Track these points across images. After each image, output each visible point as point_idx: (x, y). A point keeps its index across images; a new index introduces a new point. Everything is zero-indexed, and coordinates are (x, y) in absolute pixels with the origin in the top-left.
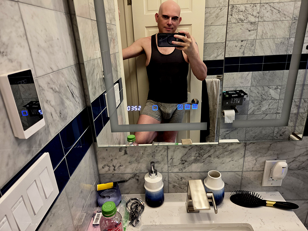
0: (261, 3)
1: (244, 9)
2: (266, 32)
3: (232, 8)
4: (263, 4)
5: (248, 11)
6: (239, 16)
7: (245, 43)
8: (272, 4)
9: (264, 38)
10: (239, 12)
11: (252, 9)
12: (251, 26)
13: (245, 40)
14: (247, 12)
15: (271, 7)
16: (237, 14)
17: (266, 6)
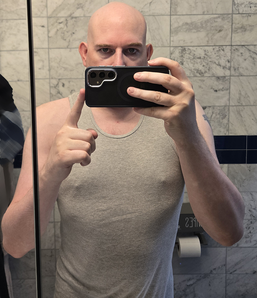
0: (231, 45)
1: (203, 55)
2: (246, 94)
3: (182, 52)
4: (237, 47)
5: (210, 58)
6: (196, 65)
7: (210, 112)
8: (252, 48)
9: (244, 104)
10: (194, 58)
11: (216, 55)
12: (217, 83)
13: (210, 107)
14: (208, 59)
15: (251, 52)
16: (192, 61)
17: (242, 50)
